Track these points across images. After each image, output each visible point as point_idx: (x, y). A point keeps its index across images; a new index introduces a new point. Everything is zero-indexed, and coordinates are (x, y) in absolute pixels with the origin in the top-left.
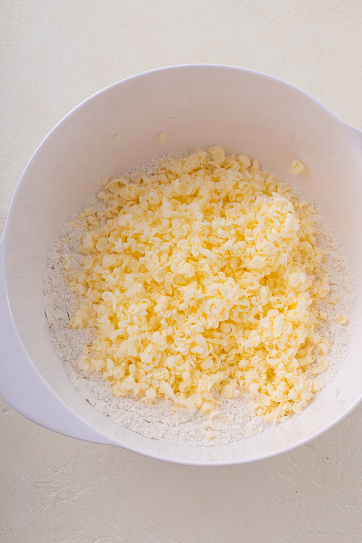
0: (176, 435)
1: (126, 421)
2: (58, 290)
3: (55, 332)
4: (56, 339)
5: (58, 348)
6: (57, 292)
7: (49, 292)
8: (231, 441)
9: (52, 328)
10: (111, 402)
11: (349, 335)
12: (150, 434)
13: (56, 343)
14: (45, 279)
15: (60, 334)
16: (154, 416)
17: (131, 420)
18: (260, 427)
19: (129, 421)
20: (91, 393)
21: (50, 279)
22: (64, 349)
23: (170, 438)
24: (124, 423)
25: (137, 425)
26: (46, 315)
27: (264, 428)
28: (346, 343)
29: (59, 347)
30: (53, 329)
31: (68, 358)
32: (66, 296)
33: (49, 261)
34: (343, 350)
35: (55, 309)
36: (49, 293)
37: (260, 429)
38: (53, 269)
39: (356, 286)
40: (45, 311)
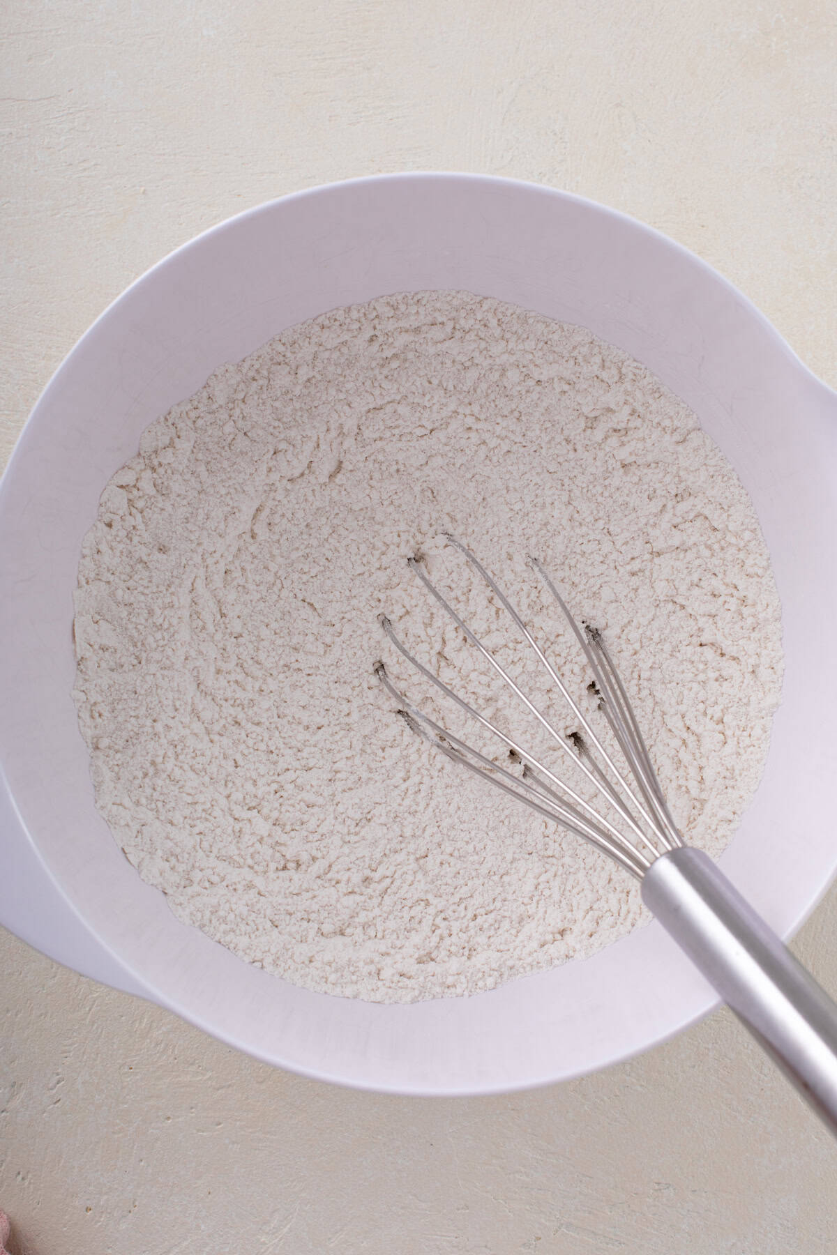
0: (303, 963)
1: (199, 914)
2: (111, 578)
3: (87, 677)
4: (86, 694)
5: (85, 715)
6: (108, 582)
7: (90, 580)
8: (420, 998)
9: (82, 667)
10: (177, 864)
11: (741, 797)
12: (248, 951)
13: (84, 705)
14: (86, 551)
15: (96, 686)
16: (263, 912)
17: (212, 913)
18: (490, 976)
19: (207, 914)
20: (136, 837)
21: (99, 552)
22: (99, 720)
23: (289, 968)
24: (194, 918)
25: (223, 927)
26: (74, 636)
27: (499, 981)
28: (731, 817)
29: (88, 714)
30: (84, 670)
31: (104, 743)
32: (126, 596)
33: (103, 509)
34: (719, 834)
35: (97, 622)
36: (90, 582)
37: (490, 981)
38: (107, 528)
39: (782, 676)
40: (74, 625)
